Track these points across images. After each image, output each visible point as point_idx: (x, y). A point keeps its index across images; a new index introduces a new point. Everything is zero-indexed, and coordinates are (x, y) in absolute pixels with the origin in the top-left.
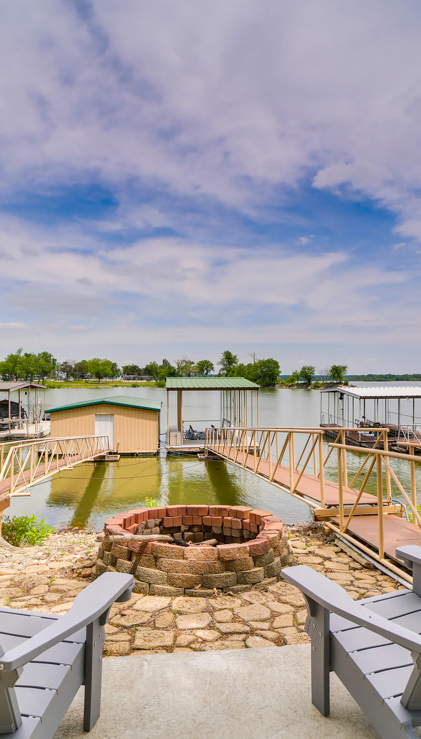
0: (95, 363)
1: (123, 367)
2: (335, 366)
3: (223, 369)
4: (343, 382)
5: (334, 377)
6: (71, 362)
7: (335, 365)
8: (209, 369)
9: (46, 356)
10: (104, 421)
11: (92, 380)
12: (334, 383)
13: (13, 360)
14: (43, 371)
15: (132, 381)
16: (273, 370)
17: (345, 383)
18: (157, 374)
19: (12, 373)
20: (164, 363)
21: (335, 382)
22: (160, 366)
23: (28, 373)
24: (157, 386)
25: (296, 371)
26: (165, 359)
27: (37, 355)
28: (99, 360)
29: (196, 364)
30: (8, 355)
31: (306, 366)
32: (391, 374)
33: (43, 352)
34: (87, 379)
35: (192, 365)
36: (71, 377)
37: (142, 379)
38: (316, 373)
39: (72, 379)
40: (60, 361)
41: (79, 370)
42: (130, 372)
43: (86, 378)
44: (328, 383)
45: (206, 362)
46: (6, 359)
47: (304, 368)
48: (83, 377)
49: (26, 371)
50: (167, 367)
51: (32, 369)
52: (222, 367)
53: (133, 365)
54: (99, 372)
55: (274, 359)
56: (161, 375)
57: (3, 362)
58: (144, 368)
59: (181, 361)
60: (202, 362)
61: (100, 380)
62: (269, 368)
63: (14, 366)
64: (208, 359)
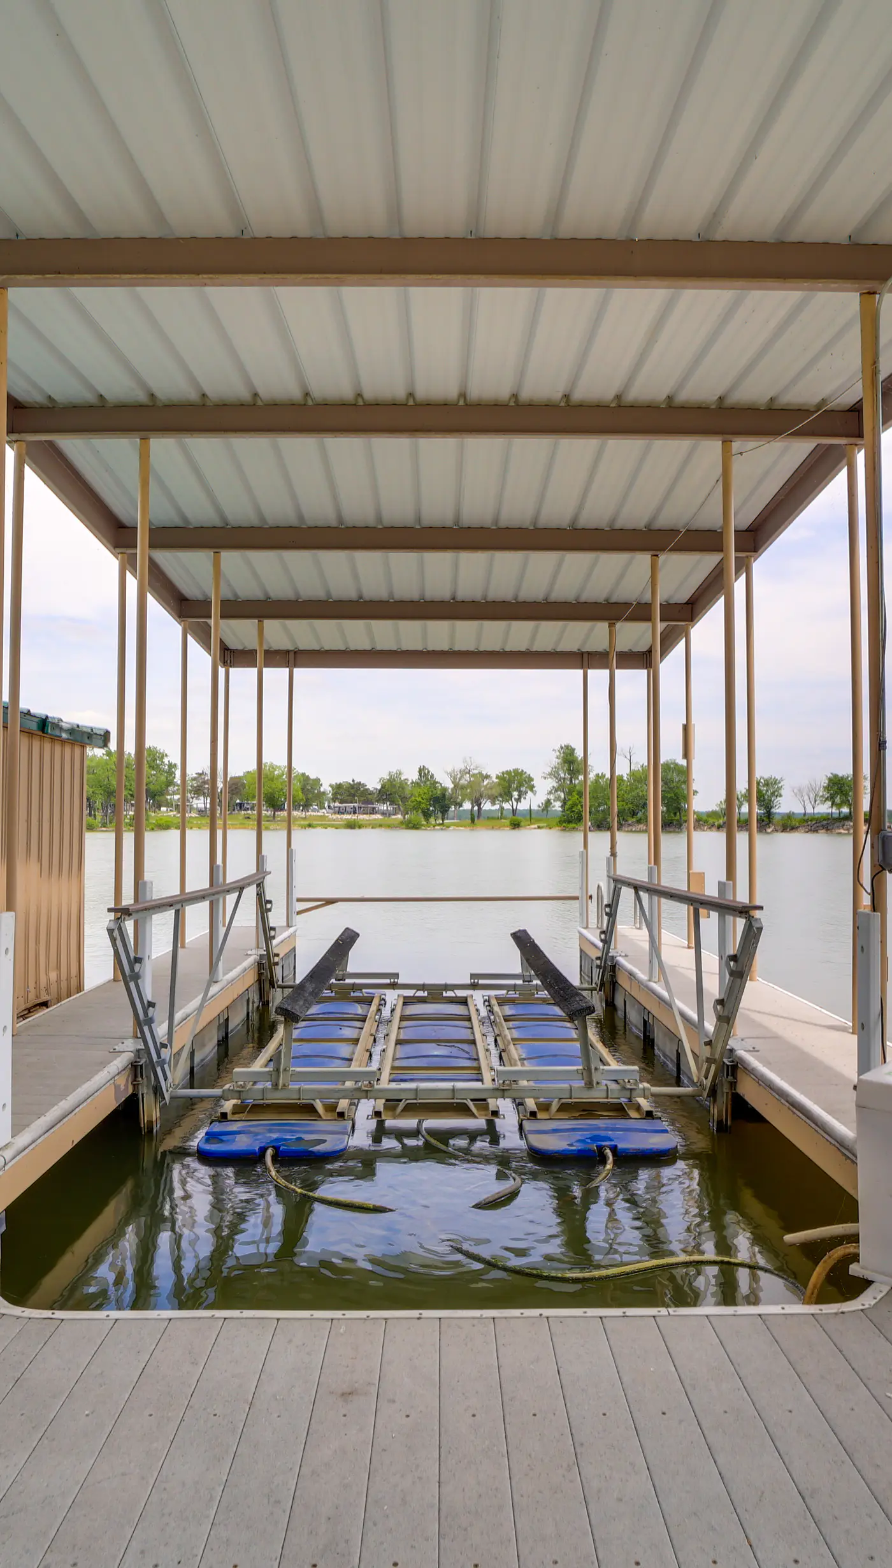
1: (331, 786)
2: (836, 776)
5: (834, 800)
7: (834, 772)
8: (523, 789)
9: (152, 757)
11: (258, 813)
12: (834, 818)
14: (147, 791)
15: (349, 817)
16: (677, 787)
18: (404, 799)
20: (420, 775)
21: (837, 815)
22: (411, 782)
24: (404, 826)
26: (424, 767)
27: (132, 755)
28: (273, 767)
29: (493, 779)
31: (762, 777)
34: (249, 812)
35: (486, 781)
37: (372, 813)
42: (346, 797)
43: (247, 810)
45: (518, 773)
47: (757, 782)
48: (241, 807)
50: (427, 784)
52: (554, 784)
53: (353, 781)
54: (273, 794)
55: (682, 763)
56: (414, 802)
58: (378, 786)
59: (461, 772)
60: (508, 773)
61: (278, 812)
64: (520, 767)
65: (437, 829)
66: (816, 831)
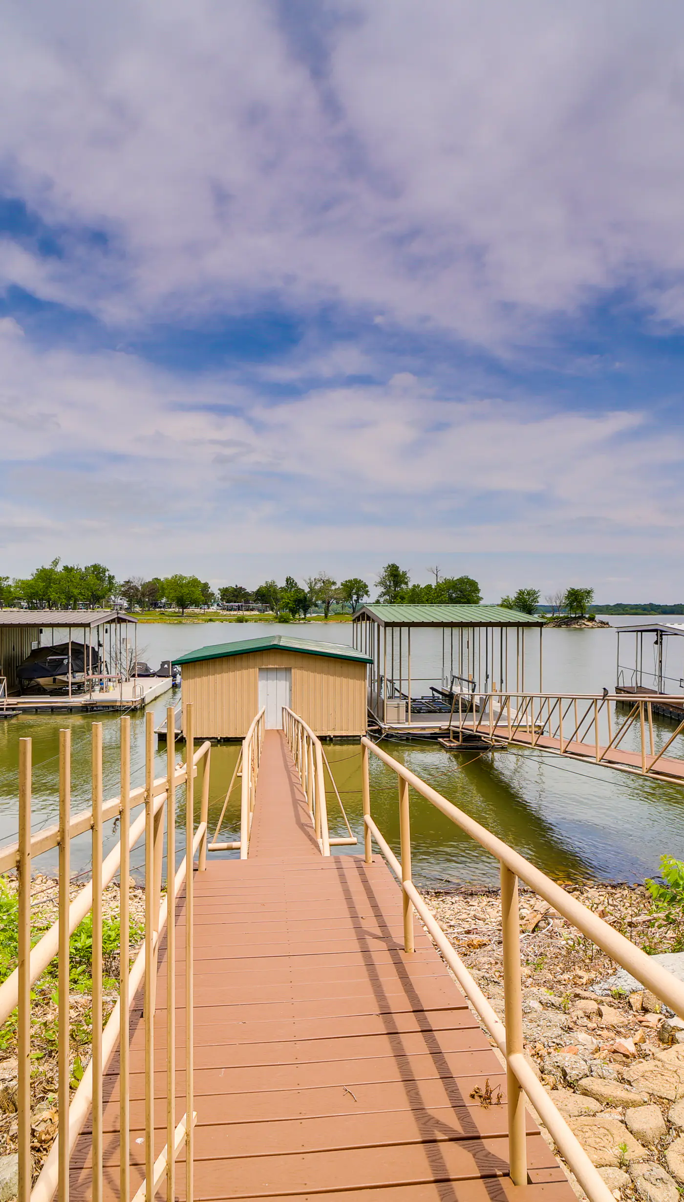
0: (176, 583)
1: (220, 590)
2: (573, 589)
3: (384, 594)
4: (587, 616)
5: (571, 607)
6: (136, 581)
7: (573, 587)
8: (361, 593)
9: (98, 571)
10: (273, 680)
11: (170, 610)
12: (571, 617)
13: (45, 576)
14: (93, 595)
15: (235, 613)
16: (469, 595)
17: (589, 617)
18: (277, 600)
19: (42, 598)
20: (287, 583)
21: (573, 616)
22: (281, 588)
23: (69, 598)
24: (277, 620)
25: (508, 597)
26: (290, 577)
27: (83, 570)
28: (182, 578)
29: (339, 585)
30: (37, 570)
31: (526, 589)
32: (654, 603)
33: (93, 564)
34: (162, 609)
35: (333, 588)
36: (136, 605)
37: (252, 610)
38: (542, 601)
39: (138, 609)
40: (120, 580)
41: (151, 594)
42: (231, 598)
43: (160, 607)
44: (561, 618)
45: (357, 582)
46: (32, 575)
47: (521, 593)
48: (155, 605)
49: (65, 596)
50: (293, 590)
51: (76, 592)
52: (382, 589)
53: (236, 586)
54: (182, 597)
55: (471, 578)
56: (283, 603)
57: (29, 581)
58: (255, 590)
59: (315, 580)
60: (350, 581)
61: (184, 610)
62: (461, 592)
63: (47, 588)
64: (359, 578)
65: (301, 623)
66: (560, 626)
